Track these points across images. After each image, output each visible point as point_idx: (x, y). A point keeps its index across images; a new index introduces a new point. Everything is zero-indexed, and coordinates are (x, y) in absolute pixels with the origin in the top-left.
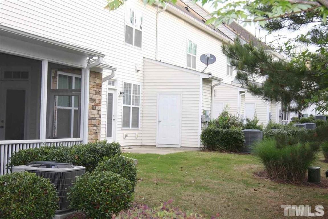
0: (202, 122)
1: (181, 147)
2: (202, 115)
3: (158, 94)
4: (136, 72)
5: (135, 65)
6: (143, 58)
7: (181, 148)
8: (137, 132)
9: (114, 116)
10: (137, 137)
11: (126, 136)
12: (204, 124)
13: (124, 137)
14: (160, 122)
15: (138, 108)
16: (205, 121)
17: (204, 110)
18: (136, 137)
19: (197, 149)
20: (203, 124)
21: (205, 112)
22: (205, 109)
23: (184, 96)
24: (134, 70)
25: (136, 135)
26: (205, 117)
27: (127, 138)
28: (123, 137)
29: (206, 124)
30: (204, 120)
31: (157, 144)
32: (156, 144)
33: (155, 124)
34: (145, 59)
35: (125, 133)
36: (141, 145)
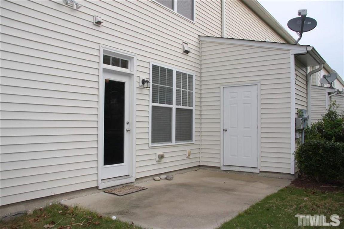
0: (296, 131)
1: (260, 172)
2: (296, 118)
3: (222, 88)
4: (182, 54)
5: (180, 42)
6: (198, 36)
7: (261, 174)
8: (188, 148)
9: (128, 123)
10: (189, 155)
11: (161, 157)
12: (300, 133)
13: (158, 159)
14: (226, 131)
15: (191, 110)
16: (302, 128)
17: (300, 110)
18: (187, 155)
19: (289, 177)
20: (298, 134)
21: (300, 114)
22: (300, 108)
23: (263, 87)
24: (180, 51)
25: (187, 152)
26: (301, 121)
27: (163, 160)
28: (156, 159)
29: (302, 133)
30: (300, 126)
31: (222, 165)
32: (220, 164)
33: (218, 134)
34: (201, 39)
35: (160, 152)
36: (199, 166)
